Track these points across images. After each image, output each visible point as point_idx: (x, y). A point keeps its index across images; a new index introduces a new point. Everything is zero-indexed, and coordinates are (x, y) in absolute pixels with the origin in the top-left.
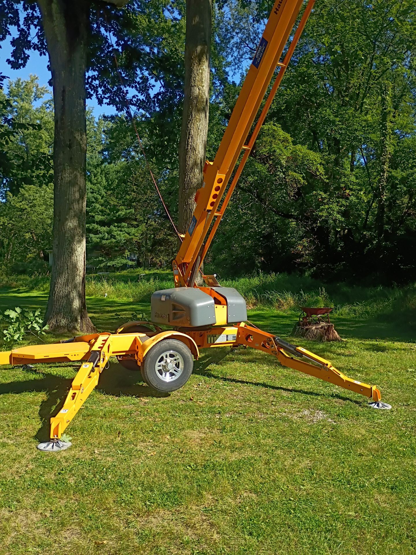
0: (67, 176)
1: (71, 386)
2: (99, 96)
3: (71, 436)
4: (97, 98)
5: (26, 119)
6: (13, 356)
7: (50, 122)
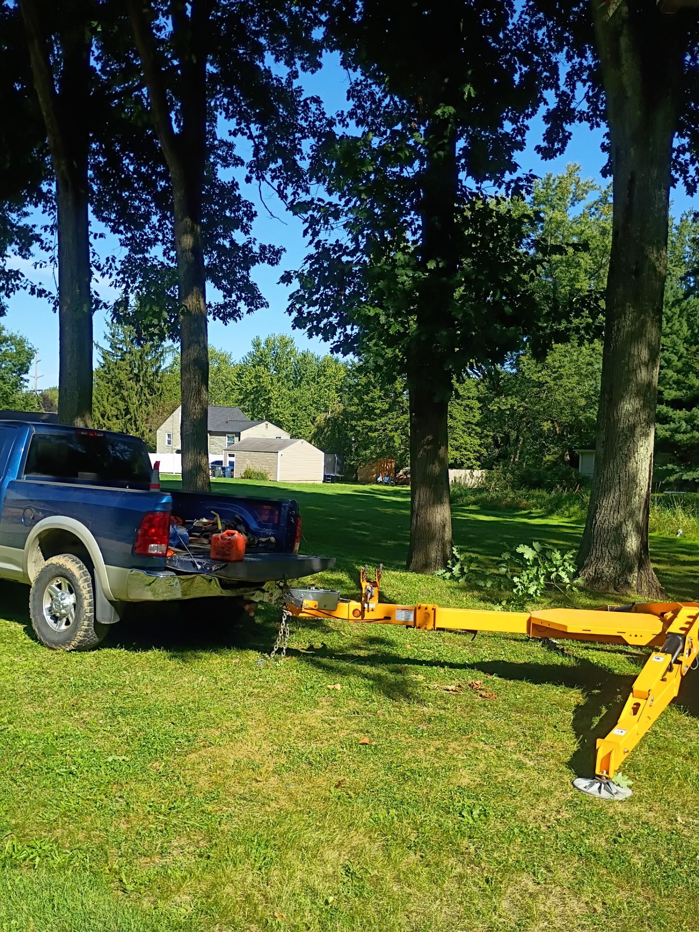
0: (627, 323)
1: (631, 690)
2: (690, 179)
3: (630, 778)
4: (686, 183)
5: (557, 237)
6: (532, 622)
7: (594, 237)
